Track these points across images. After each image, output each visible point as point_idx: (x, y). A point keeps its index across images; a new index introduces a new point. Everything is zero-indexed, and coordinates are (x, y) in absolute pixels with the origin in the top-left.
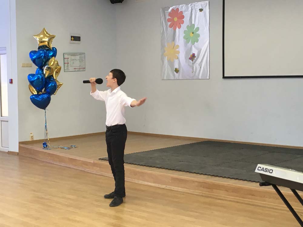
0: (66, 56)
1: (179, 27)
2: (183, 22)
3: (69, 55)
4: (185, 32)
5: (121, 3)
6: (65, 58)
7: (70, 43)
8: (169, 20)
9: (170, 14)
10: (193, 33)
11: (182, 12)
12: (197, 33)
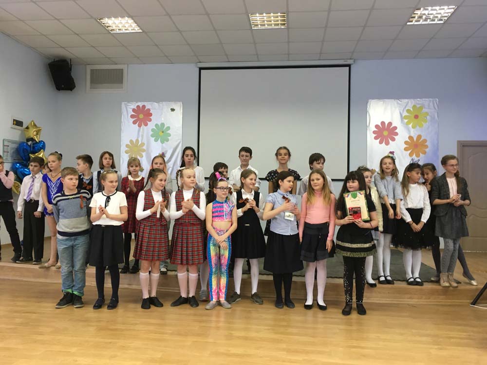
0: (6, 143)
1: (146, 125)
2: (150, 120)
3: (10, 142)
4: (153, 130)
5: (70, 91)
6: (5, 146)
7: (12, 128)
8: (132, 116)
9: (134, 110)
10: (163, 132)
11: (149, 110)
12: (168, 132)
